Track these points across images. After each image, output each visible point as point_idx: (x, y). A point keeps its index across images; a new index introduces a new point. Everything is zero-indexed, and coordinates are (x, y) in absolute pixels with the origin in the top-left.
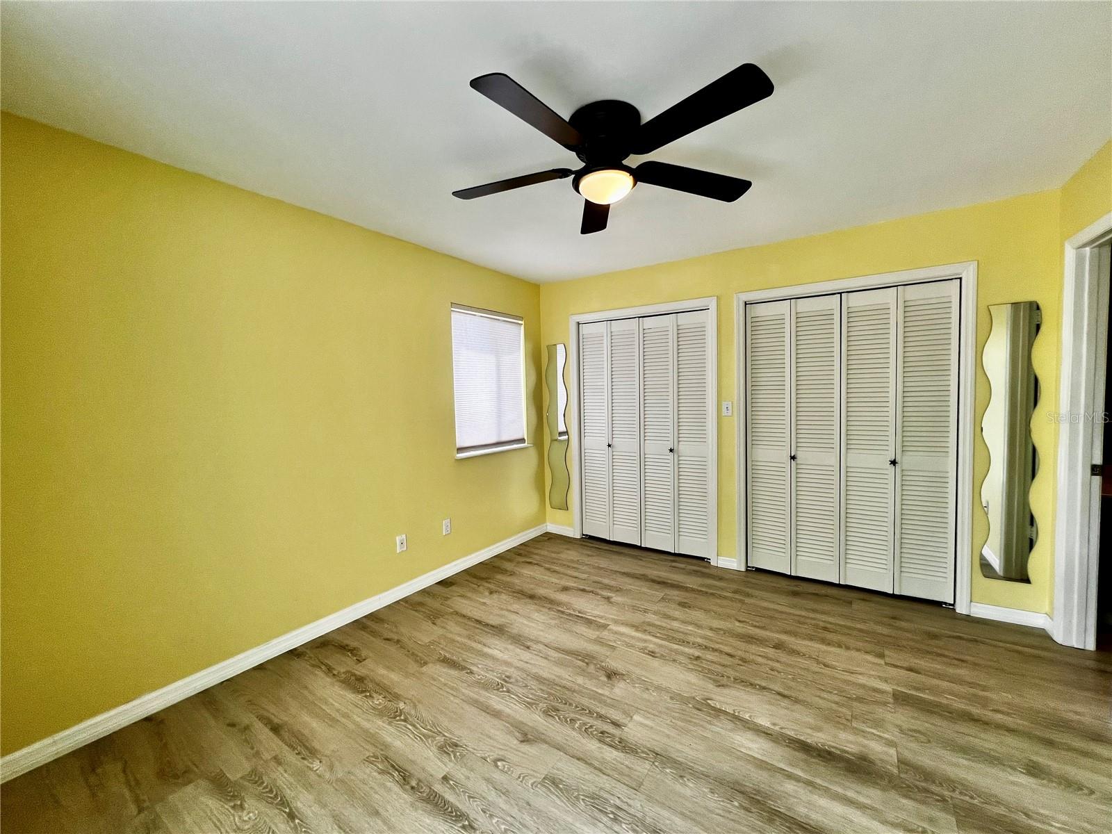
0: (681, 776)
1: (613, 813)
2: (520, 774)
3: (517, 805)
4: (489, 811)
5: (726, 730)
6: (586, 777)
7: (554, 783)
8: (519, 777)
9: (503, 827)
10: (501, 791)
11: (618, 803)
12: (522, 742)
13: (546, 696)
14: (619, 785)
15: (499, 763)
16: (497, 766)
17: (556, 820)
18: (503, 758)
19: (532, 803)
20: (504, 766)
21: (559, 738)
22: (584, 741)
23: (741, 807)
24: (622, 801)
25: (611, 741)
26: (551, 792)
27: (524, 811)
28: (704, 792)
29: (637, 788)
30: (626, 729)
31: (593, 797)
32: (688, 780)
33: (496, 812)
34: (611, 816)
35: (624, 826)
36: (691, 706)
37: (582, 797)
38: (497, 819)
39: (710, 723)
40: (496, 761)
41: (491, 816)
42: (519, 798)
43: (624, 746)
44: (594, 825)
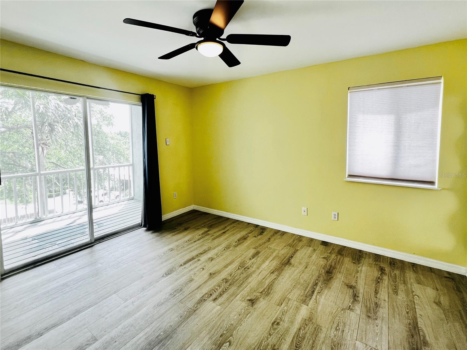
0: (181, 317)
2: (196, 274)
3: (184, 274)
5: (204, 345)
6: (190, 288)
7: (190, 281)
11: (176, 296)
12: (210, 273)
14: (184, 297)
15: (202, 269)
22: (208, 288)
23: (160, 335)
24: (177, 297)
25: (206, 297)
28: (172, 323)
29: (181, 301)
30: (211, 303)
31: (181, 290)
32: (179, 319)
34: (173, 293)
35: (168, 296)
36: (225, 332)
37: (182, 287)
39: (211, 338)
42: (187, 274)
43: (202, 300)
44: (171, 289)
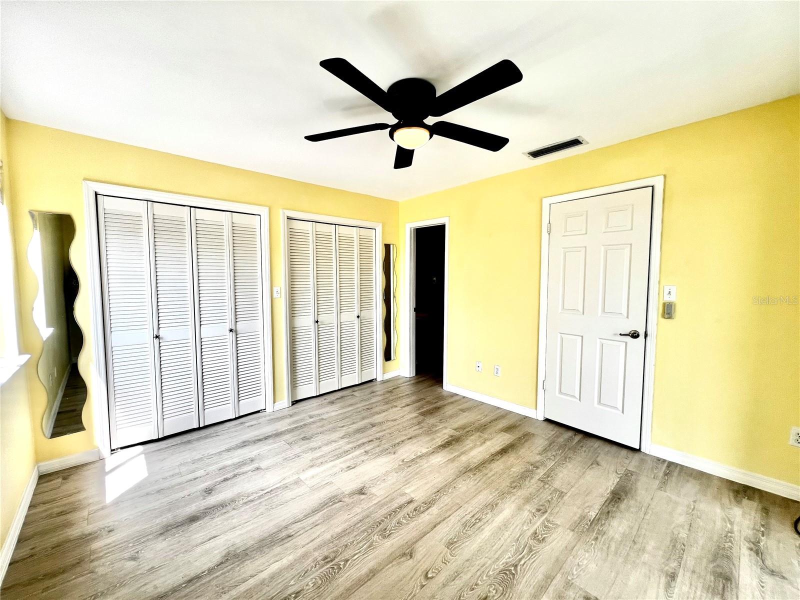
1: (476, 520)
2: (443, 562)
3: (468, 568)
4: (472, 586)
6: (450, 526)
7: (452, 544)
8: (445, 563)
9: (485, 578)
10: (456, 577)
12: (411, 557)
13: (366, 534)
15: (430, 576)
16: (432, 578)
17: (480, 547)
18: (425, 572)
19: (467, 558)
20: (433, 572)
21: (415, 533)
22: (420, 521)
25: (423, 508)
26: (460, 546)
27: (473, 563)
30: (416, 499)
31: (465, 525)
33: (473, 581)
34: (477, 521)
37: (464, 531)
38: (479, 581)
40: (426, 577)
41: (476, 585)
42: (462, 566)
44: (483, 530)
